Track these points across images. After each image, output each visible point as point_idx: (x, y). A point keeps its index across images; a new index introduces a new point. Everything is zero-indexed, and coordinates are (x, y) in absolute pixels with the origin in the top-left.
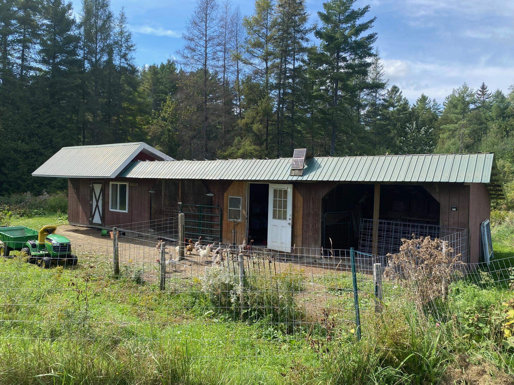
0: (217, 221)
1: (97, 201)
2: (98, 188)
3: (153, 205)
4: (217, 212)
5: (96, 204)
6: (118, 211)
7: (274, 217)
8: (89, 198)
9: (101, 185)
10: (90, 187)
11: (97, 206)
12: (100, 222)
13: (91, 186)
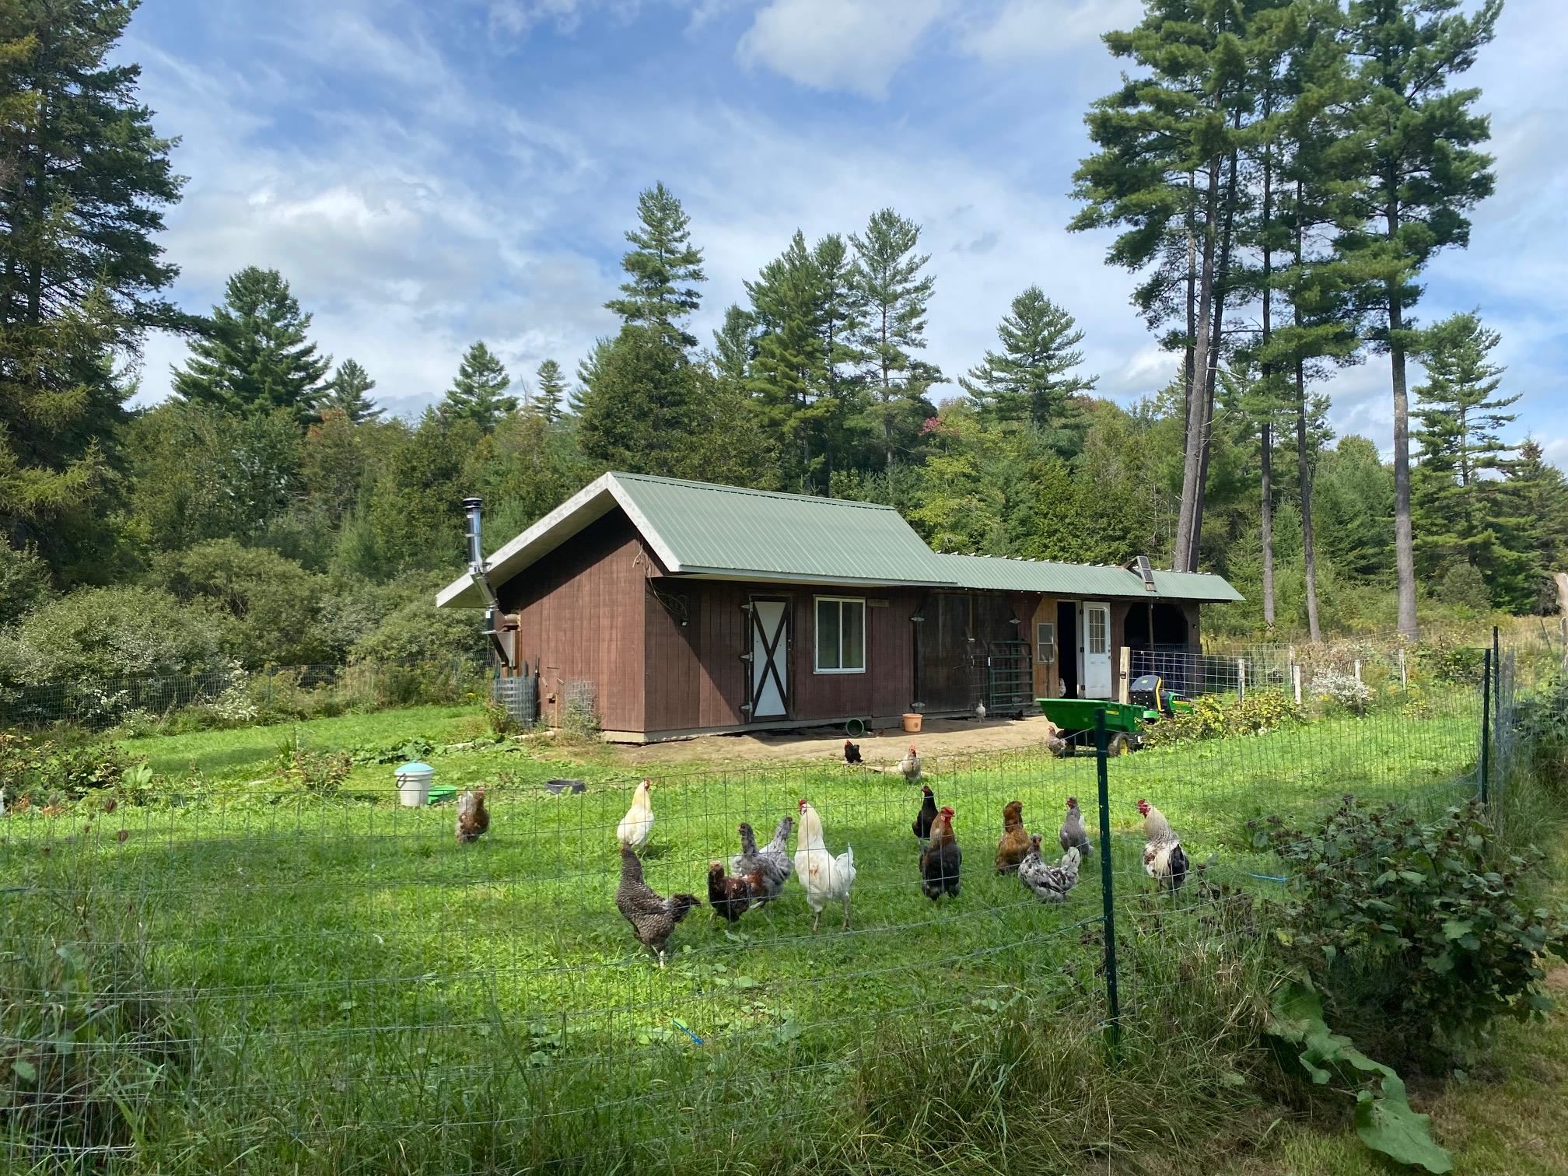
0: (1024, 667)
1: (770, 652)
2: (770, 615)
3: (921, 649)
4: (1024, 651)
5: (766, 658)
6: (841, 670)
7: (1092, 651)
8: (739, 645)
9: (782, 605)
10: (746, 612)
11: (770, 664)
12: (780, 710)
13: (750, 607)
